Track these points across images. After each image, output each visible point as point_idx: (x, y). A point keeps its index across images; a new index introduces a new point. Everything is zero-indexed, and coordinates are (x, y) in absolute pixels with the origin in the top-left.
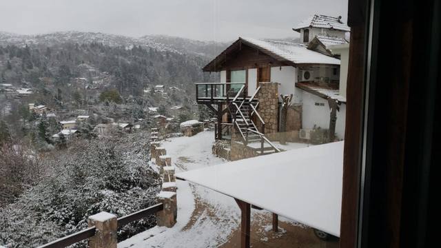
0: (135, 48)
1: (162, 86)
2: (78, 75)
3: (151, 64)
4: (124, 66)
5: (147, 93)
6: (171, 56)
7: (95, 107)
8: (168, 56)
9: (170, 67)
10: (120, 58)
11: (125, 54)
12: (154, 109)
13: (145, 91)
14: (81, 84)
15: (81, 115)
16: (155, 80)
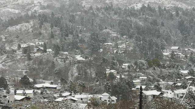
0: (143, 7)
1: (177, 48)
2: (105, 41)
3: (163, 24)
4: (138, 28)
5: (167, 56)
6: (180, 13)
7: (147, 71)
8: (177, 14)
9: (181, 26)
10: (132, 19)
11: (136, 14)
12: (186, 72)
13: (165, 54)
14: (109, 49)
15: (141, 76)
16: (170, 42)
